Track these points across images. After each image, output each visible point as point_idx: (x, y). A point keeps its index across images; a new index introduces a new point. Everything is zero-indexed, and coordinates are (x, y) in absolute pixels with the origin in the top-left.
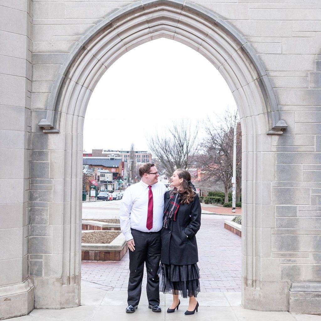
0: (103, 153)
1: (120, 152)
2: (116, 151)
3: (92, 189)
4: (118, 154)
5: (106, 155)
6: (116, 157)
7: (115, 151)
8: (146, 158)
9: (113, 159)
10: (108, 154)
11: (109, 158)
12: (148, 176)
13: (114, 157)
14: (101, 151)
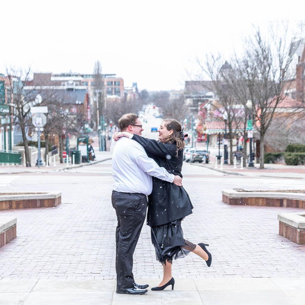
0: (53, 79)
1: (82, 76)
2: (77, 76)
3: (82, 143)
4: (80, 81)
5: (58, 83)
6: (76, 85)
7: (73, 75)
8: (113, 86)
9: (72, 90)
10: (62, 81)
11: (66, 87)
12: (133, 128)
13: (74, 87)
14: (50, 75)
